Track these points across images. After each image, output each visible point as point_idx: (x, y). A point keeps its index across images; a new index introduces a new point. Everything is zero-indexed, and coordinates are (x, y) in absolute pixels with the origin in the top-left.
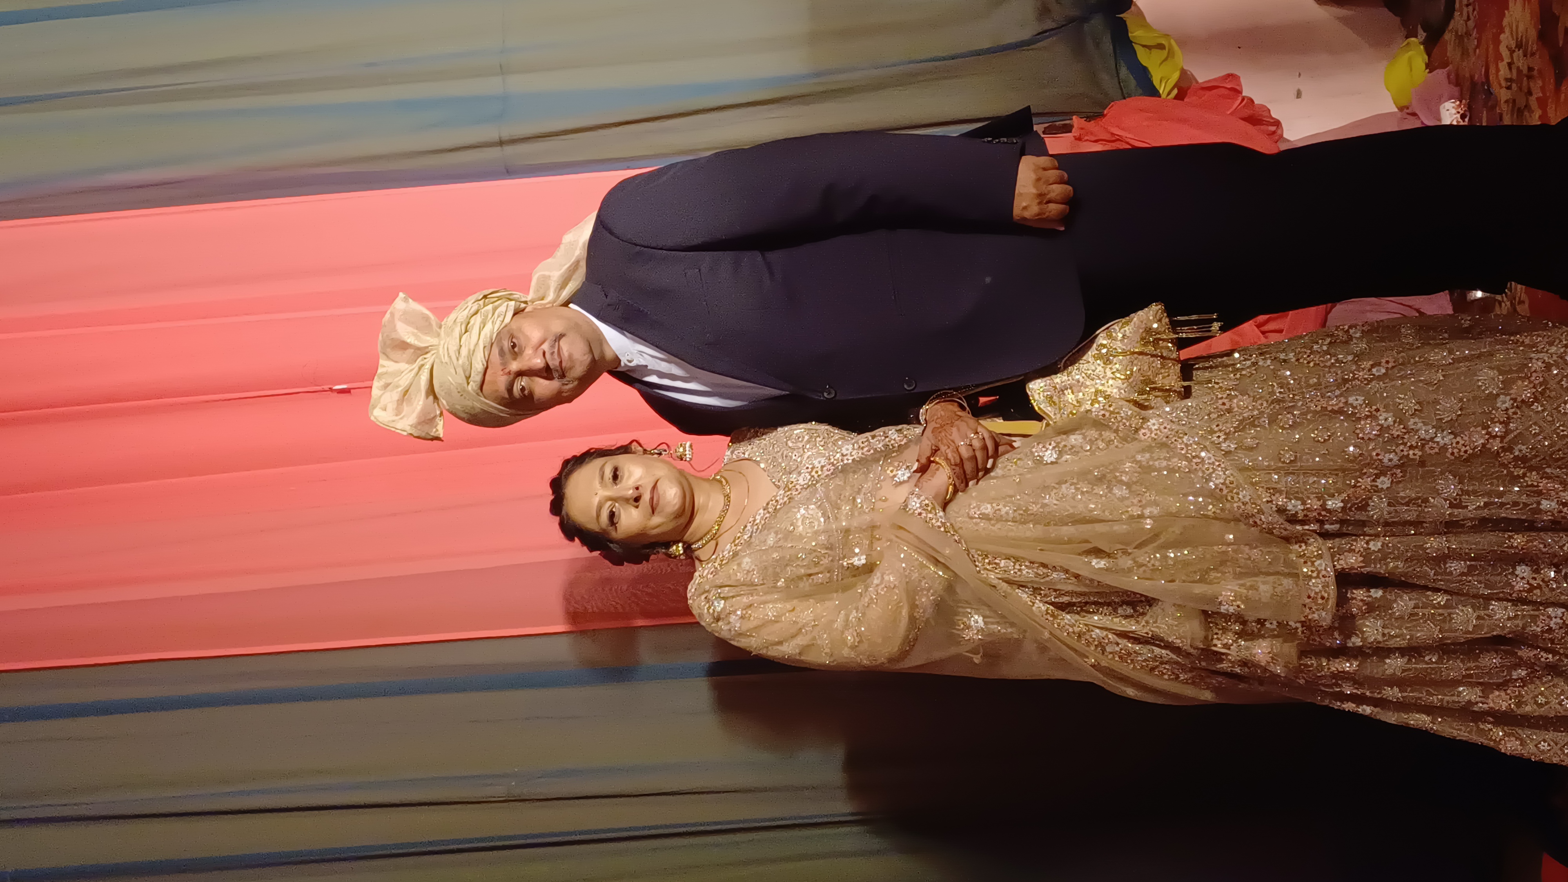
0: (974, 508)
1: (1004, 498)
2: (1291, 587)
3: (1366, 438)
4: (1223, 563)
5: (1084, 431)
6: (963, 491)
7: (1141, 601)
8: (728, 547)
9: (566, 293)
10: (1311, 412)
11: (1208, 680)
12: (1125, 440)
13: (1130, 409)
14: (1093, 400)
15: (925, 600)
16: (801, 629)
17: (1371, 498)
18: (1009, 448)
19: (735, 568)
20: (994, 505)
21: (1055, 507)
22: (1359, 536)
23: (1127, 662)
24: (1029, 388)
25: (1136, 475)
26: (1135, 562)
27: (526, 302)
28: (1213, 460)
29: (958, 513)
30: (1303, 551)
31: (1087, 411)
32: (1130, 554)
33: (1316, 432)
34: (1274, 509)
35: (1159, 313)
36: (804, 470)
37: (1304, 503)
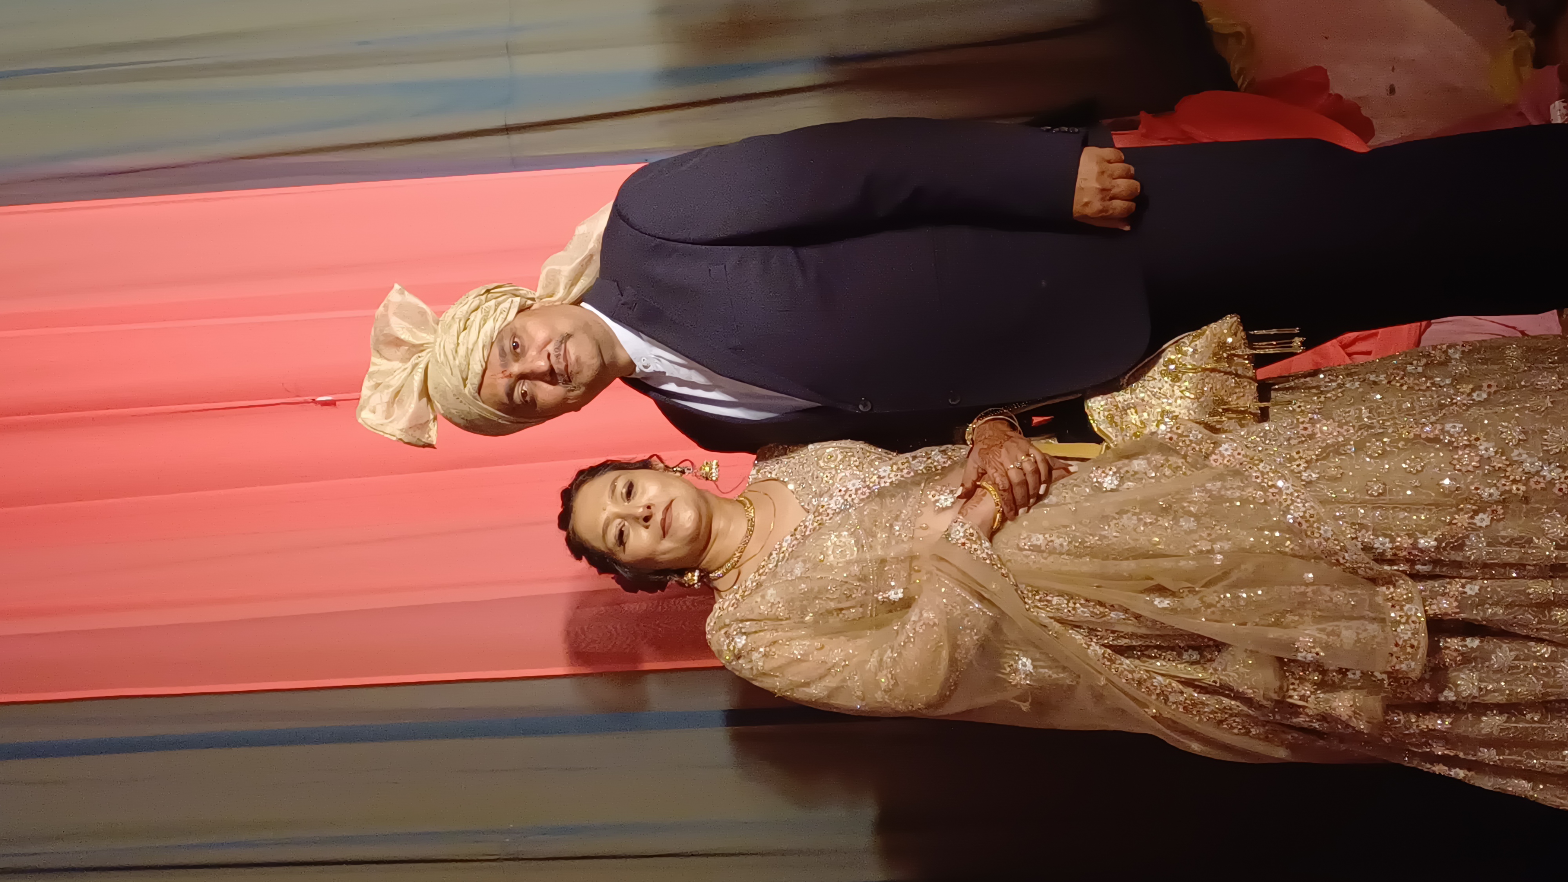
0: (1024, 539)
1: (1058, 528)
2: (1376, 633)
3: (1464, 469)
4: (1302, 605)
5: (1149, 455)
6: (1012, 519)
7: (1209, 646)
8: (751, 576)
9: (577, 291)
10: (1404, 440)
11: (1283, 736)
12: (1194, 466)
13: (1200, 432)
14: (1159, 421)
15: (969, 639)
16: (829, 669)
17: (1468, 537)
18: (1063, 472)
19: (759, 600)
20: (1047, 536)
21: (1115, 539)
22: (1453, 578)
23: (1193, 714)
24: (1088, 406)
25: (1206, 505)
26: (1203, 602)
27: (533, 299)
28: (1291, 490)
29: (1007, 544)
30: (1391, 593)
31: (1153, 433)
32: (1198, 592)
33: (1408, 461)
34: (1360, 546)
35: (1233, 327)
36: (836, 493)
37: (1393, 541)
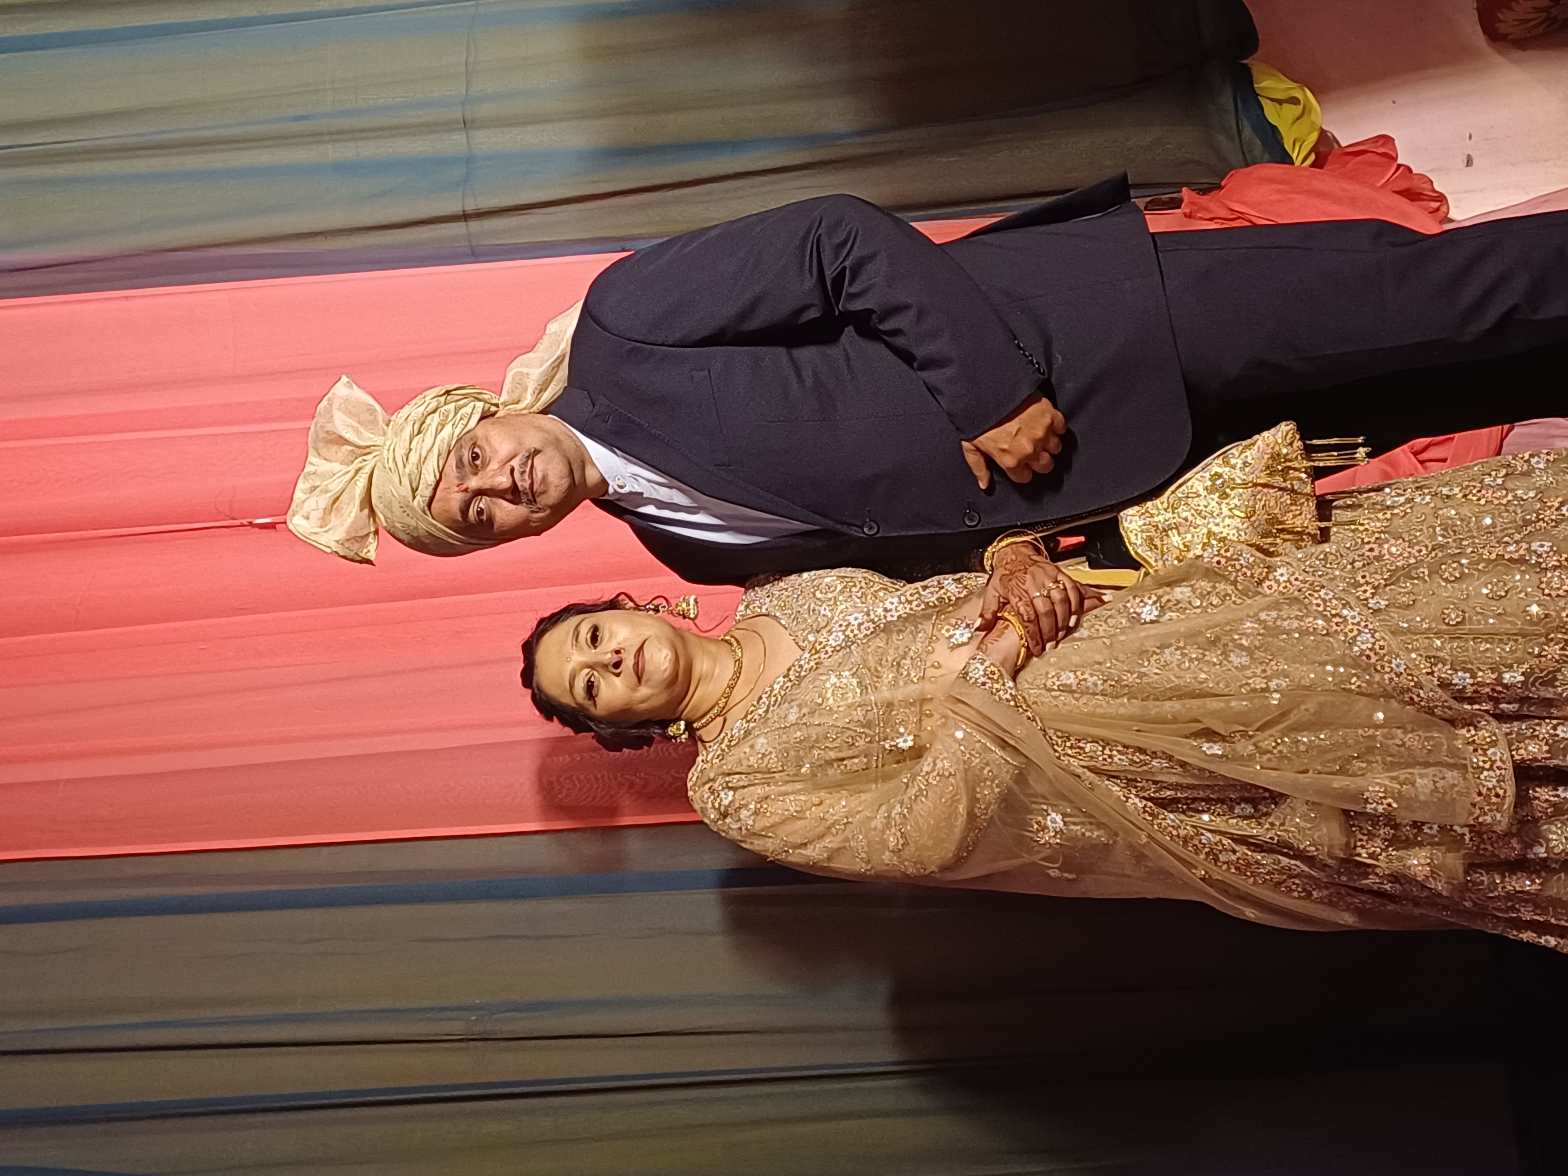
0: (1053, 677)
2: (1456, 782)
3: (1554, 593)
4: (1371, 750)
5: (1193, 582)
6: (1037, 656)
7: (1265, 798)
8: (738, 724)
9: (546, 398)
10: (1484, 560)
11: (1349, 899)
12: (1244, 593)
13: (1252, 556)
14: (1204, 544)
15: (989, 792)
17: (1559, 670)
18: (1097, 602)
19: (747, 750)
20: (1079, 673)
21: (1156, 677)
22: (1544, 718)
23: (1246, 875)
24: (1123, 528)
25: (1259, 637)
26: (1257, 747)
27: (497, 405)
28: (1358, 619)
29: (1032, 684)
30: (1472, 736)
31: (1198, 557)
32: (1251, 737)
33: (1490, 586)
34: (1436, 682)
35: (1290, 435)
36: (836, 628)
37: (1474, 676)
